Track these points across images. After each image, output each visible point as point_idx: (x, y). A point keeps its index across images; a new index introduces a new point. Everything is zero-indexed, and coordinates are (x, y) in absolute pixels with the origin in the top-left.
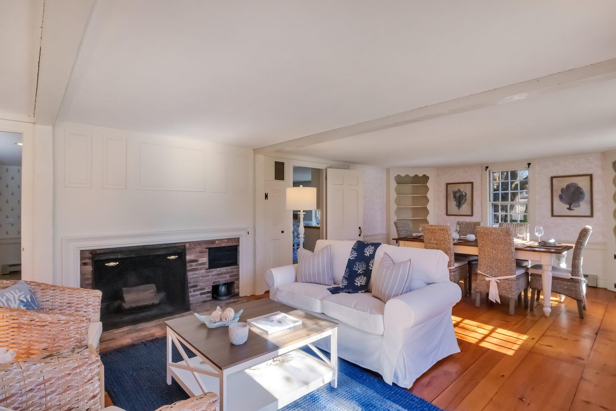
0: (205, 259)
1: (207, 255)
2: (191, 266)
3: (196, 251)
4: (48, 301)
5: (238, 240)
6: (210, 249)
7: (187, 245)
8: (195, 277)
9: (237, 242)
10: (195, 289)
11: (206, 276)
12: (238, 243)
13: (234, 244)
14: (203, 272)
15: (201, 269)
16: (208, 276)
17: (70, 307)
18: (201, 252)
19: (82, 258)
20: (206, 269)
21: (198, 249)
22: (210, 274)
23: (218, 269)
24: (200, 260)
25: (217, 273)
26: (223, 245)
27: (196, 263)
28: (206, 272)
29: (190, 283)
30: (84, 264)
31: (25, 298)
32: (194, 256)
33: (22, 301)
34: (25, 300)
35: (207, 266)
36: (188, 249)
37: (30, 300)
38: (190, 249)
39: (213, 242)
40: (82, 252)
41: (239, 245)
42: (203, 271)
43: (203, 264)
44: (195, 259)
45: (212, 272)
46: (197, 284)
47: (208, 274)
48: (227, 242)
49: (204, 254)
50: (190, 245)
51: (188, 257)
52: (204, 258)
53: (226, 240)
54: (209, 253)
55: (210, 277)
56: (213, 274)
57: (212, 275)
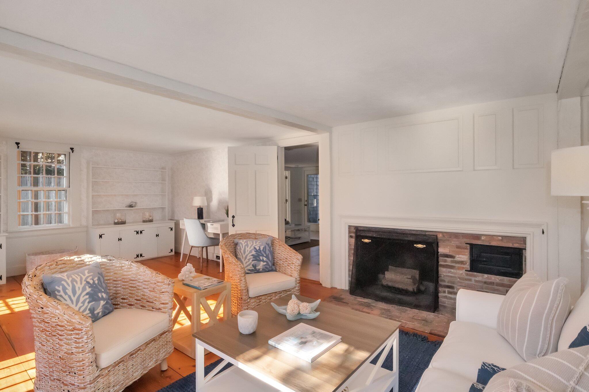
0: (465, 257)
1: (467, 252)
2: (445, 261)
3: (451, 244)
4: (280, 253)
5: (524, 240)
6: (472, 246)
7: (440, 236)
8: (451, 277)
9: (522, 243)
10: (450, 290)
11: (466, 280)
12: (525, 246)
13: (516, 245)
14: (462, 274)
15: (459, 268)
16: (470, 280)
17: (286, 261)
18: (458, 247)
19: (350, 232)
20: (466, 270)
21: (455, 242)
22: (473, 279)
23: (486, 276)
24: (457, 256)
25: (484, 280)
26: (494, 244)
27: (452, 259)
28: (467, 275)
29: (444, 281)
30: (351, 237)
31: (260, 247)
32: (448, 249)
33: (255, 248)
34: (258, 248)
35: (468, 266)
36: (441, 240)
37: (261, 249)
38: (444, 241)
39: (477, 237)
40: (350, 227)
41: (525, 249)
42: (463, 272)
43: (462, 262)
44: (450, 254)
45: (475, 276)
46: (453, 285)
47: (470, 278)
48: (502, 240)
49: (463, 250)
50: (444, 236)
51: (441, 250)
52: (463, 255)
53: (500, 238)
54: (470, 250)
55: (473, 282)
56: (477, 279)
57: (476, 281)
